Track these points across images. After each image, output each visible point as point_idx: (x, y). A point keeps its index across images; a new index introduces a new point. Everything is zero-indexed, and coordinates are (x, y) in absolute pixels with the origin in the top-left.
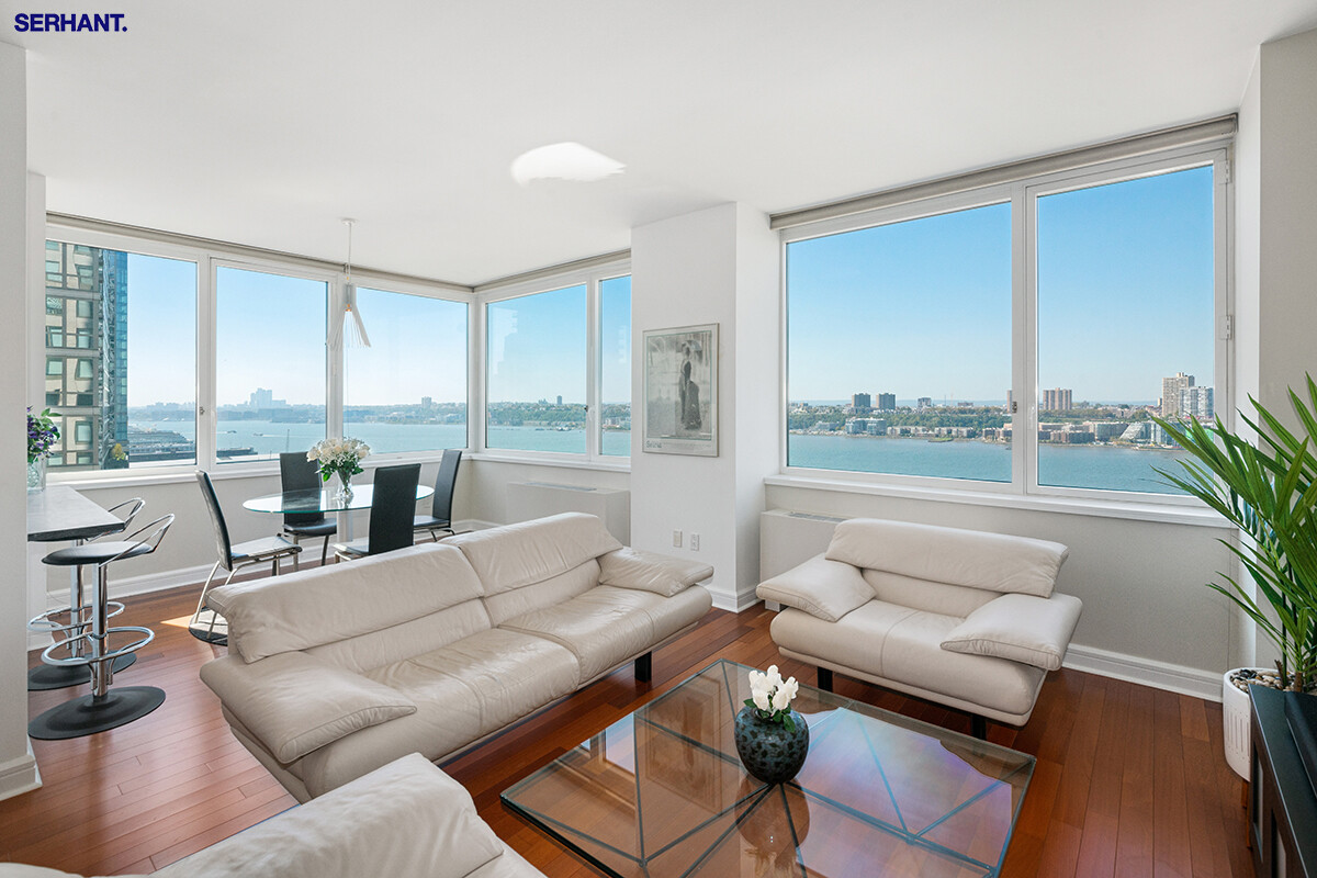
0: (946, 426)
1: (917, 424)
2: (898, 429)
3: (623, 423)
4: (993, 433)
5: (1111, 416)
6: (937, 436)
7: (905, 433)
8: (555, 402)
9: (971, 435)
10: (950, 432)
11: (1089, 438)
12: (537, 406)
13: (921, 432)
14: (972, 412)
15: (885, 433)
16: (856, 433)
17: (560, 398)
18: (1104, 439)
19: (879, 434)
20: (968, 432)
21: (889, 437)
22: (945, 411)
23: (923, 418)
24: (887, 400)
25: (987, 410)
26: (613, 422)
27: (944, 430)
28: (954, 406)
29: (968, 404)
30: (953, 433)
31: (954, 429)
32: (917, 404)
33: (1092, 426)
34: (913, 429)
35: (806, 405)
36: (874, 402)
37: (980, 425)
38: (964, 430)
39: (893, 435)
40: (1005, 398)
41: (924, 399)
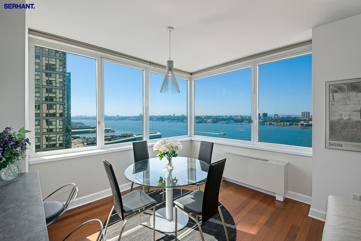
0: (282, 122)
1: (274, 121)
2: (268, 123)
4: (297, 124)
6: (280, 125)
7: (270, 124)
8: (173, 115)
9: (290, 125)
10: (284, 124)
12: (168, 116)
13: (275, 124)
14: (291, 118)
15: (264, 124)
20: (290, 124)
21: (266, 125)
22: (282, 118)
23: (276, 120)
24: (265, 115)
25: (295, 118)
28: (285, 117)
29: (289, 116)
30: (285, 124)
31: (285, 123)
32: (274, 116)
34: (273, 123)
35: (241, 116)
36: (261, 115)
37: (293, 122)
38: (288, 123)
39: (267, 125)
40: (301, 114)
41: (276, 115)
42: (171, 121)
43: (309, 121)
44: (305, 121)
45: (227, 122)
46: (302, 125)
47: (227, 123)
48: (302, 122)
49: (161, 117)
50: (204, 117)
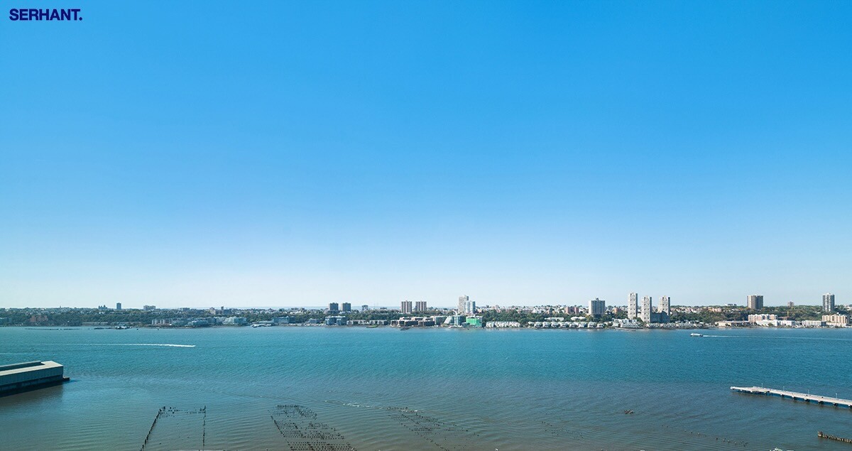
0: (373, 319)
1: (361, 319)
2: (352, 322)
3: (175, 322)
4: (395, 322)
5: (440, 313)
6: (371, 325)
7: (356, 324)
8: (115, 307)
9: (386, 324)
10: (376, 322)
11: (432, 324)
12: (97, 311)
13: (363, 323)
14: (386, 312)
15: (346, 324)
16: (331, 324)
17: (119, 305)
18: (439, 324)
19: (343, 324)
21: (348, 326)
22: (374, 312)
23: (364, 315)
24: (347, 306)
25: (393, 311)
26: (167, 322)
27: (374, 321)
28: (379, 309)
29: (384, 308)
30: (378, 323)
31: (378, 321)
32: (361, 308)
33: (434, 318)
34: (359, 321)
35: (303, 309)
36: (340, 307)
37: (390, 319)
38: (383, 321)
39: (350, 325)
40: (400, 305)
41: (365, 306)
42: (108, 324)
43: (411, 316)
44: (405, 316)
45: (272, 321)
46: (402, 323)
47: (273, 325)
48: (401, 319)
49: (67, 313)
50: (214, 313)
